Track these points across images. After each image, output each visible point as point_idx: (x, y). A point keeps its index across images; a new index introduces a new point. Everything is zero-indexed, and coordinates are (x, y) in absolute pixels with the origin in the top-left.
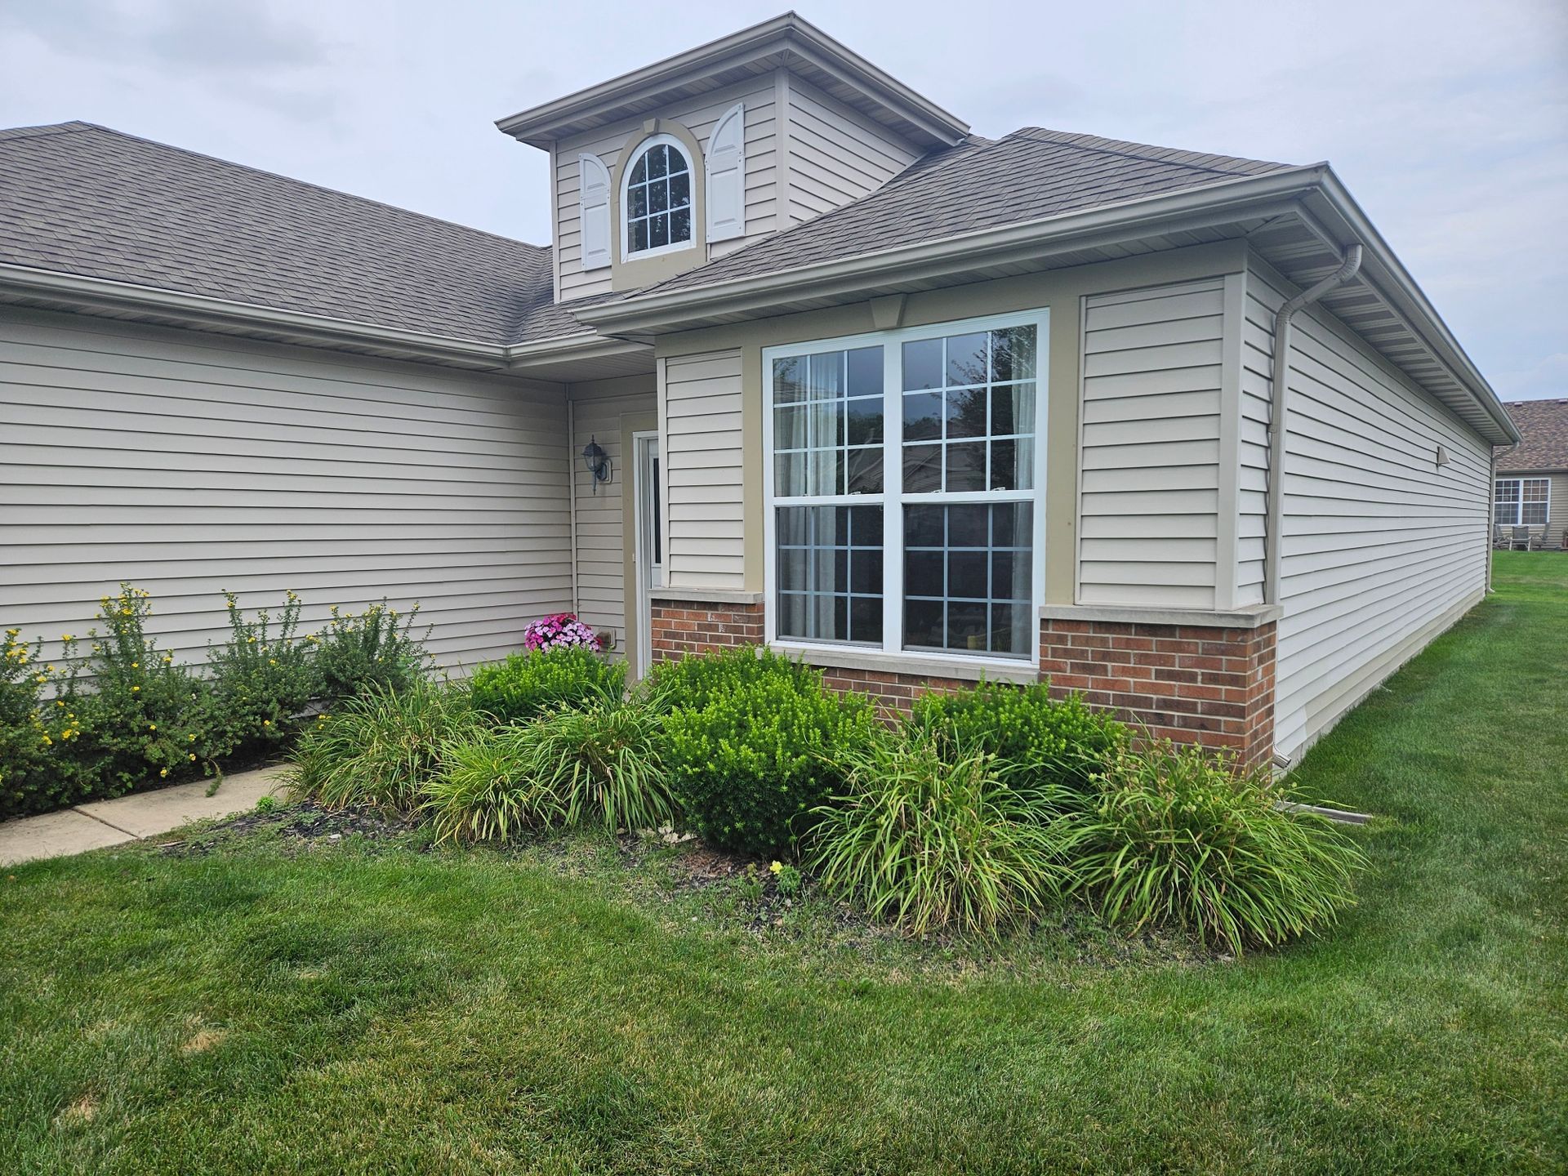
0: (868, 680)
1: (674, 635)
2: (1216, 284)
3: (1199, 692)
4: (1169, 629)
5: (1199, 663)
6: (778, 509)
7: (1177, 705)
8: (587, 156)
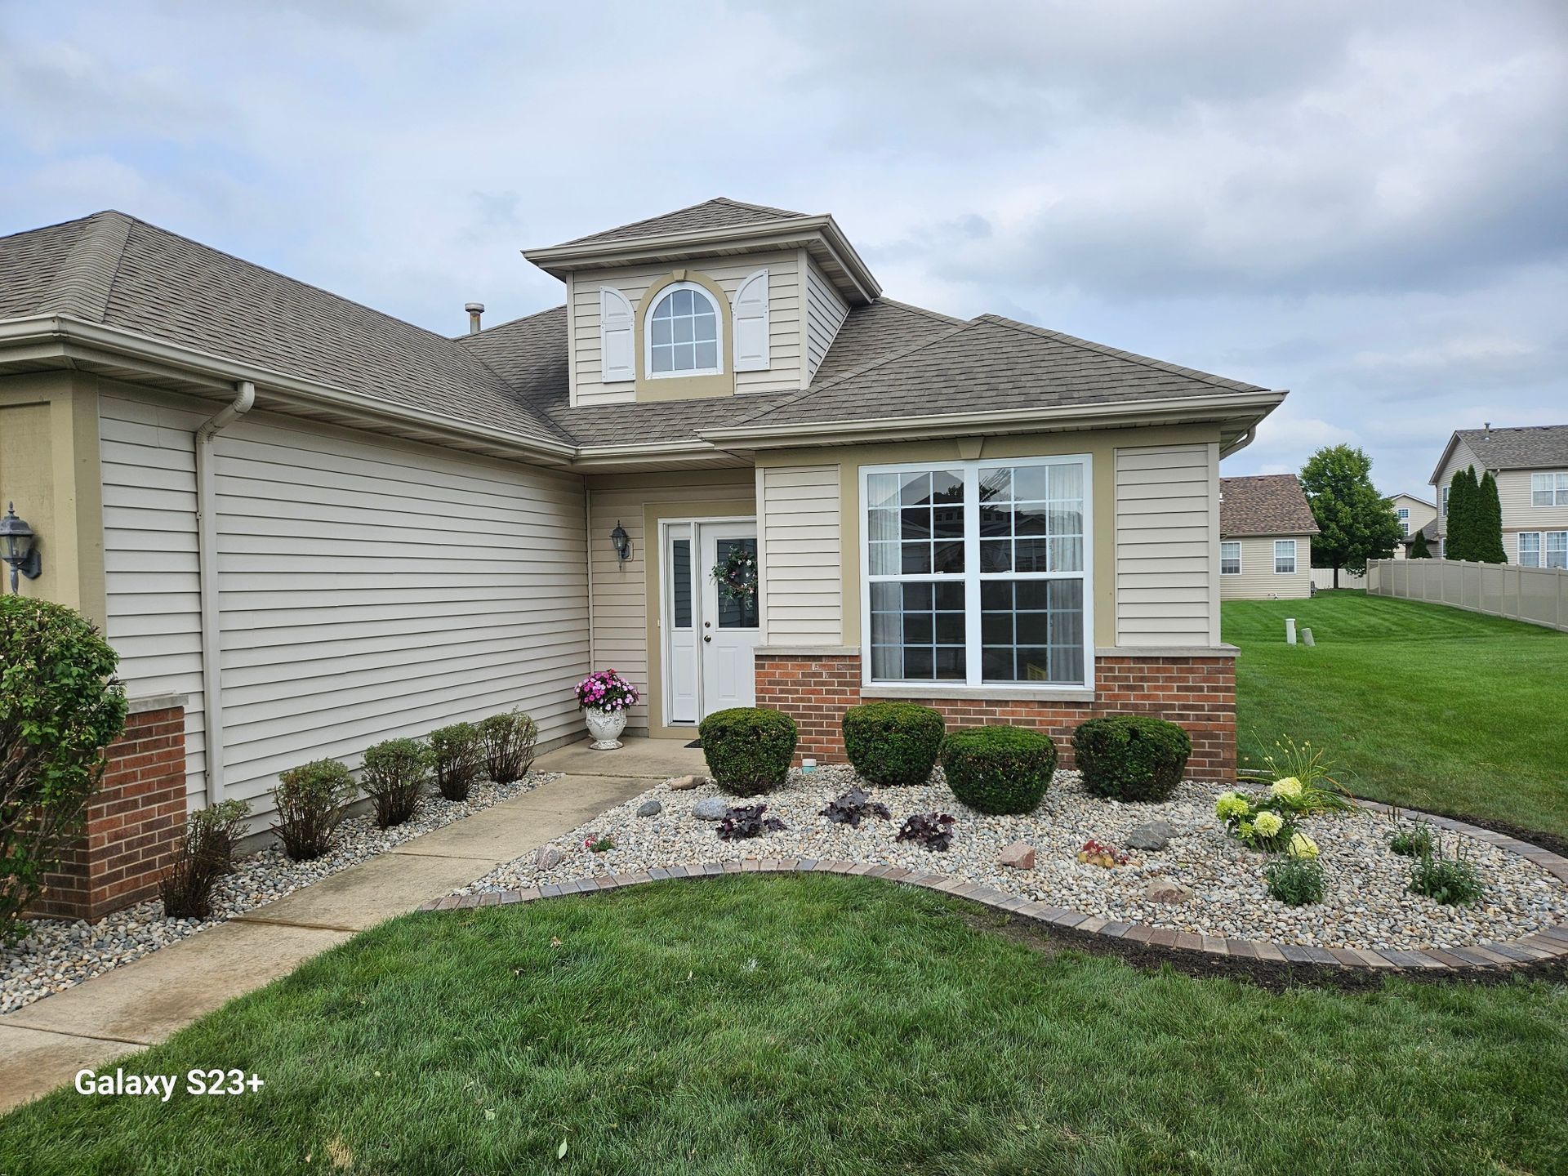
0: (959, 706)
1: (778, 683)
2: (1202, 448)
3: (1206, 698)
4: (1185, 660)
5: (1205, 680)
6: (872, 584)
7: (1192, 708)
8: (607, 288)
